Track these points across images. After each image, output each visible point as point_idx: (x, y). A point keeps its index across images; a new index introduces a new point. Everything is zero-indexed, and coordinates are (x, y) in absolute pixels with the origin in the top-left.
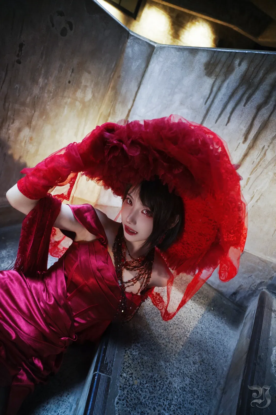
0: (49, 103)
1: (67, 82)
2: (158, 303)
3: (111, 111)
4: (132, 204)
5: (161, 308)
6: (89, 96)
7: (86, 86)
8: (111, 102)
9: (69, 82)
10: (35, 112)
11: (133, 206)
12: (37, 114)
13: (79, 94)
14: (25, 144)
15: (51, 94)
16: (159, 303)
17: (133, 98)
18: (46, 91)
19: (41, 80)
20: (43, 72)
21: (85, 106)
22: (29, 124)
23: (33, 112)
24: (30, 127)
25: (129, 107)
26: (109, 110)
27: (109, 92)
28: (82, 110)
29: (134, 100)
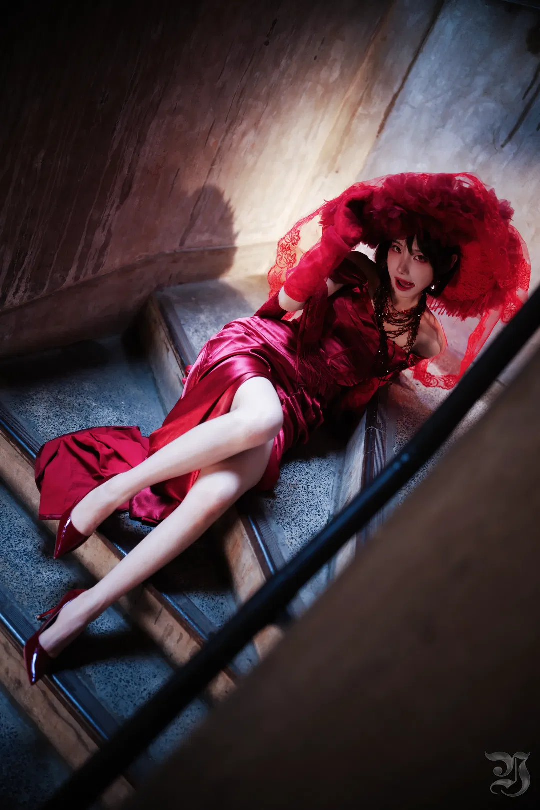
0: (285, 92)
1: (314, 57)
2: (429, 381)
3: (364, 97)
4: (400, 250)
5: (437, 383)
6: (336, 74)
7: (335, 60)
8: (366, 81)
9: (315, 58)
10: (267, 106)
11: (402, 253)
12: (269, 108)
13: (324, 74)
14: (245, 154)
15: (291, 79)
16: (431, 381)
17: (404, 74)
18: (286, 75)
19: (283, 62)
20: (289, 50)
21: (329, 90)
22: (256, 125)
23: (265, 106)
24: (256, 128)
25: (396, 90)
26: (361, 95)
27: (364, 64)
28: (323, 96)
29: (405, 79)
